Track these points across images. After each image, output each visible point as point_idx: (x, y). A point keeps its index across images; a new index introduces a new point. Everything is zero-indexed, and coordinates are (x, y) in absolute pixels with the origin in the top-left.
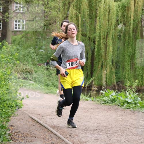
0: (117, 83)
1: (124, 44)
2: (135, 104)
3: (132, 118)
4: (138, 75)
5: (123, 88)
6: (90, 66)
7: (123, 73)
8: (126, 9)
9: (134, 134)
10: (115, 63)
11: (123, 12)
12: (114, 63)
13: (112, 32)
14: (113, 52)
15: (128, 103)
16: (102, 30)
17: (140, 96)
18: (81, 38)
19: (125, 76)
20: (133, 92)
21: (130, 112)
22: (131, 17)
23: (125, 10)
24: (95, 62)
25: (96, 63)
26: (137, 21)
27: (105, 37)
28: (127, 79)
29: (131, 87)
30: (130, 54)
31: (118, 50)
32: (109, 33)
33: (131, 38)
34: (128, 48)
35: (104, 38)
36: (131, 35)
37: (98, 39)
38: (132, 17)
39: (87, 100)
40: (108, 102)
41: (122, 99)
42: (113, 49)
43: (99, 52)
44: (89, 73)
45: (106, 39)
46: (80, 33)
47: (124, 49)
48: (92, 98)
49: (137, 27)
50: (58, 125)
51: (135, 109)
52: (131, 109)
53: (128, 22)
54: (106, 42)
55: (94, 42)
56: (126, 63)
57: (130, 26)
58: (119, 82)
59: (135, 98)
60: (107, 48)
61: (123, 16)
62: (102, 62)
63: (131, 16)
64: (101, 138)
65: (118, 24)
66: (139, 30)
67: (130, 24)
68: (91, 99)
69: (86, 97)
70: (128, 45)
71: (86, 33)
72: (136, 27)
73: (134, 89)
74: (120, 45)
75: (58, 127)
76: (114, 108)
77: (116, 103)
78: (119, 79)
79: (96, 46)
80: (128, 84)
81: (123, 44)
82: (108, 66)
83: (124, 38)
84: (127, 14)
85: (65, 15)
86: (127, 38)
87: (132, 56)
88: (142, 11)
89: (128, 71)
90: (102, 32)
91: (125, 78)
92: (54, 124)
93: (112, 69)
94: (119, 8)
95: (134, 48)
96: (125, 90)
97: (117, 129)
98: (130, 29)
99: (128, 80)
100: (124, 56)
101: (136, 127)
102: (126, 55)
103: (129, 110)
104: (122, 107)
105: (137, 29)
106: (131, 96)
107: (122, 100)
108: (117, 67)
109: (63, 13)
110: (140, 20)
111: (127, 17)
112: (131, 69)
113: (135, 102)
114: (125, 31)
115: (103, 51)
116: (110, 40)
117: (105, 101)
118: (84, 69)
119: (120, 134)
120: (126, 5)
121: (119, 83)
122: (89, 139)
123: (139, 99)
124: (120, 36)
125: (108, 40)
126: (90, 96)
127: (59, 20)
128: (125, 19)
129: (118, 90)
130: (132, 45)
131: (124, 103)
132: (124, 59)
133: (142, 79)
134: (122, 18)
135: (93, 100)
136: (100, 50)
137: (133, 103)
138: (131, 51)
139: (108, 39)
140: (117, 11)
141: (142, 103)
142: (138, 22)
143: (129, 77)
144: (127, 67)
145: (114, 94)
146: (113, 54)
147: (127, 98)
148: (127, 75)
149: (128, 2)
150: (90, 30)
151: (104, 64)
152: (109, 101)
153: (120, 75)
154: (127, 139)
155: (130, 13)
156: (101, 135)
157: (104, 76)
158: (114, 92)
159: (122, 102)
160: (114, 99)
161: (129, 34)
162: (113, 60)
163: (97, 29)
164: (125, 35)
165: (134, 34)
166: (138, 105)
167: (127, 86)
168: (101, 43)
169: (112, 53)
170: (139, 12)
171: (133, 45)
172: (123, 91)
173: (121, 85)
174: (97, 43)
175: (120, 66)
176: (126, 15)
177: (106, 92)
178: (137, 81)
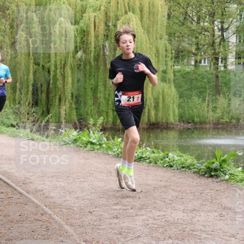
0: (78, 120)
1: (85, 75)
2: (100, 145)
3: (96, 162)
4: (103, 111)
5: (86, 126)
6: (45, 100)
7: (85, 108)
8: (86, 34)
9: (100, 180)
10: (76, 97)
11: (82, 37)
12: (74, 97)
13: (70, 60)
14: (73, 84)
15: (92, 143)
16: (58, 58)
17: (106, 136)
18: (33, 67)
19: (87, 112)
20: (98, 131)
21: (94, 155)
22: (91, 44)
23: (84, 35)
24: (51, 95)
25: (53, 97)
26: (98, 48)
27: (62, 66)
28: (90, 116)
29: (94, 125)
30: (92, 87)
31: (78, 82)
32: (66, 62)
33: (93, 68)
34: (89, 79)
35: (61, 68)
36: (93, 64)
37: (54, 69)
38: (93, 44)
39: (44, 141)
40: (68, 143)
41: (85, 139)
42: (73, 80)
43: (56, 84)
44: (45, 109)
45: (64, 69)
46: (32, 61)
47: (85, 81)
48: (49, 138)
49: (100, 55)
50: (9, 171)
51: (100, 150)
52: (96, 151)
53: (89, 49)
54: (64, 73)
55: (49, 72)
56: (88, 98)
57: (91, 54)
58: (81, 119)
59: (99, 138)
60: (66, 79)
61: (83, 42)
62: (59, 96)
63: (91, 42)
64: (61, 185)
65: (77, 52)
66: (101, 59)
67: (91, 51)
68: (48, 140)
69: (43, 137)
70: (90, 76)
71: (39, 61)
72: (97, 55)
73: (99, 127)
74: (80, 75)
75: (9, 173)
76: (76, 150)
77: (78, 144)
78: (81, 115)
79: (51, 77)
80: (91, 121)
81: (83, 75)
82: (67, 100)
83: (85, 67)
84: (87, 39)
85: (13, 40)
86: (88, 67)
87: (95, 89)
88: (104, 37)
89: (91, 106)
90: (58, 60)
91: (88, 114)
92: (4, 169)
93: (71, 104)
94: (77, 32)
95: (96, 80)
96: (88, 129)
97: (79, 174)
98: (91, 57)
99: (92, 117)
100: (86, 89)
101: (101, 172)
102: (87, 87)
103: (93, 152)
104: (85, 149)
105: (99, 57)
106: (95, 136)
107: (85, 141)
108: (77, 102)
109: (10, 37)
110: (101, 47)
111: (87, 43)
112: (94, 104)
113: (100, 142)
114: (85, 60)
115: (60, 83)
116: (69, 70)
117: (65, 142)
118: (38, 104)
119: (83, 180)
120: (86, 30)
121: (81, 121)
122: (47, 187)
123: (105, 139)
124: (80, 65)
125: (66, 70)
126: (47, 137)
127: (5, 45)
128: (85, 45)
129: (80, 129)
130: (94, 76)
131: (87, 144)
132: (85, 92)
133: (107, 116)
134: (81, 45)
135: (50, 141)
136: (57, 81)
137: (98, 143)
138: (94, 83)
139: (66, 68)
140: (75, 36)
141: (108, 143)
142: (100, 49)
143: (92, 113)
144: (89, 102)
145: (75, 133)
146: (73, 87)
147: (90, 137)
148: (89, 111)
149: (87, 26)
150: (44, 58)
151: (62, 98)
152: (70, 142)
153: (82, 111)
154: (91, 186)
155: (89, 38)
156: (61, 181)
157: (63, 113)
158: (76, 130)
159: (85, 142)
160: (76, 139)
161: (90, 63)
162: (72, 93)
163: (52, 56)
164: (85, 64)
165: (96, 63)
166: (104, 145)
167: (90, 124)
168: (58, 73)
169: (71, 86)
170: (100, 38)
171: (96, 76)
172: (85, 130)
173: (84, 123)
174: (52, 73)
175: (81, 101)
176: (86, 41)
177: (66, 131)
178: (102, 118)
